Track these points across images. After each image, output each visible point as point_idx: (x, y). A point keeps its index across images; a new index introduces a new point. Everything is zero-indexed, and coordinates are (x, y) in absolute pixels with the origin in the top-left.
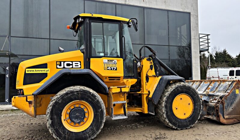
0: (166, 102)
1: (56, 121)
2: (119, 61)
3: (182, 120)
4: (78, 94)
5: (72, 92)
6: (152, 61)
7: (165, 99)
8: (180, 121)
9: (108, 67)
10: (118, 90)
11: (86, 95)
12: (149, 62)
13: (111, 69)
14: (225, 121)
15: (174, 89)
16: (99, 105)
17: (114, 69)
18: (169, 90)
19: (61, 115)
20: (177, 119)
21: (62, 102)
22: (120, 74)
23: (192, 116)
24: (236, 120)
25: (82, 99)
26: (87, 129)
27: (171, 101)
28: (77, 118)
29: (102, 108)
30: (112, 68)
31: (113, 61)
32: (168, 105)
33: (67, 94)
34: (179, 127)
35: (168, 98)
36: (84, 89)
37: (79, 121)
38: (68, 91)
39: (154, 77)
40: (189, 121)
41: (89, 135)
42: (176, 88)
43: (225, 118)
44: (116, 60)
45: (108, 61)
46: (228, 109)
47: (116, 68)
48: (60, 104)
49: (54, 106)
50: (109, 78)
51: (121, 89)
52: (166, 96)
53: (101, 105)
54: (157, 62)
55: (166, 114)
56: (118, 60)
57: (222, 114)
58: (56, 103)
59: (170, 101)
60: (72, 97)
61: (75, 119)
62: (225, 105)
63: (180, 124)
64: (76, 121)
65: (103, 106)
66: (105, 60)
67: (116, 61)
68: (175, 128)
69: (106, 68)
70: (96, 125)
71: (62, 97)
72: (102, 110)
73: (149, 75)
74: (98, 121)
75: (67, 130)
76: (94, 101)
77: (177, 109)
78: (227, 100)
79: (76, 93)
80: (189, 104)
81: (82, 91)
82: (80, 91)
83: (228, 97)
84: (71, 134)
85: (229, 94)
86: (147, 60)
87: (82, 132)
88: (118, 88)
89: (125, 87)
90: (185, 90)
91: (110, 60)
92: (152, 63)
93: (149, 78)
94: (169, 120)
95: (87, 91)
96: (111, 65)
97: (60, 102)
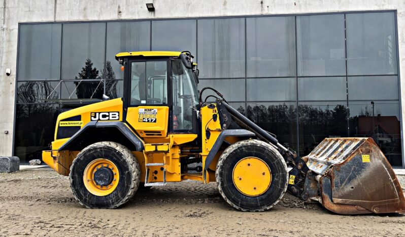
0: (222, 167)
1: (77, 180)
2: (161, 111)
3: (250, 197)
4: (102, 151)
5: (95, 149)
6: (216, 108)
7: (220, 163)
8: (245, 198)
9: (144, 119)
10: (153, 148)
11: (110, 152)
12: (211, 110)
13: (148, 121)
14: (335, 208)
15: (234, 149)
16: (126, 166)
17: (152, 120)
18: (227, 151)
19: (83, 175)
20: (239, 194)
21: (84, 159)
22: (160, 128)
23: (267, 193)
24: (362, 209)
25: (106, 157)
26: (111, 193)
27: (230, 168)
28: (101, 179)
29: (130, 169)
30: (150, 119)
31: (152, 111)
32: (225, 173)
33: (89, 150)
34: (242, 206)
35: (225, 162)
36: (110, 146)
37: (104, 183)
38: (91, 147)
39: (219, 131)
40: (262, 200)
41: (112, 201)
42: (239, 148)
43: (335, 202)
44: (155, 108)
45: (145, 110)
46: (343, 188)
47: (154, 119)
48: (81, 161)
49: (76, 163)
50: (145, 132)
51: (156, 148)
52: (222, 159)
53: (128, 167)
54: (225, 110)
55: (221, 185)
56: (158, 109)
57: (329, 194)
58: (78, 160)
59: (228, 166)
60: (95, 155)
61: (99, 180)
62: (336, 179)
63: (245, 203)
64: (99, 182)
65: (131, 168)
66: (141, 109)
67: (156, 110)
68: (237, 208)
69: (141, 120)
70: (121, 190)
71: (85, 154)
72: (129, 172)
73: (211, 129)
74: (123, 185)
75: (89, 192)
76: (120, 160)
77: (240, 179)
78: (339, 171)
79: (99, 150)
80: (264, 174)
81: (106, 148)
82: (104, 148)
83: (342, 166)
84: (92, 197)
85: (344, 162)
86: (208, 107)
87: (106, 196)
88: (152, 145)
89: (162, 145)
90: (255, 151)
91: (148, 110)
92: (216, 111)
93: (211, 133)
94: (226, 194)
95: (112, 148)
96: (149, 116)
97: (82, 159)
